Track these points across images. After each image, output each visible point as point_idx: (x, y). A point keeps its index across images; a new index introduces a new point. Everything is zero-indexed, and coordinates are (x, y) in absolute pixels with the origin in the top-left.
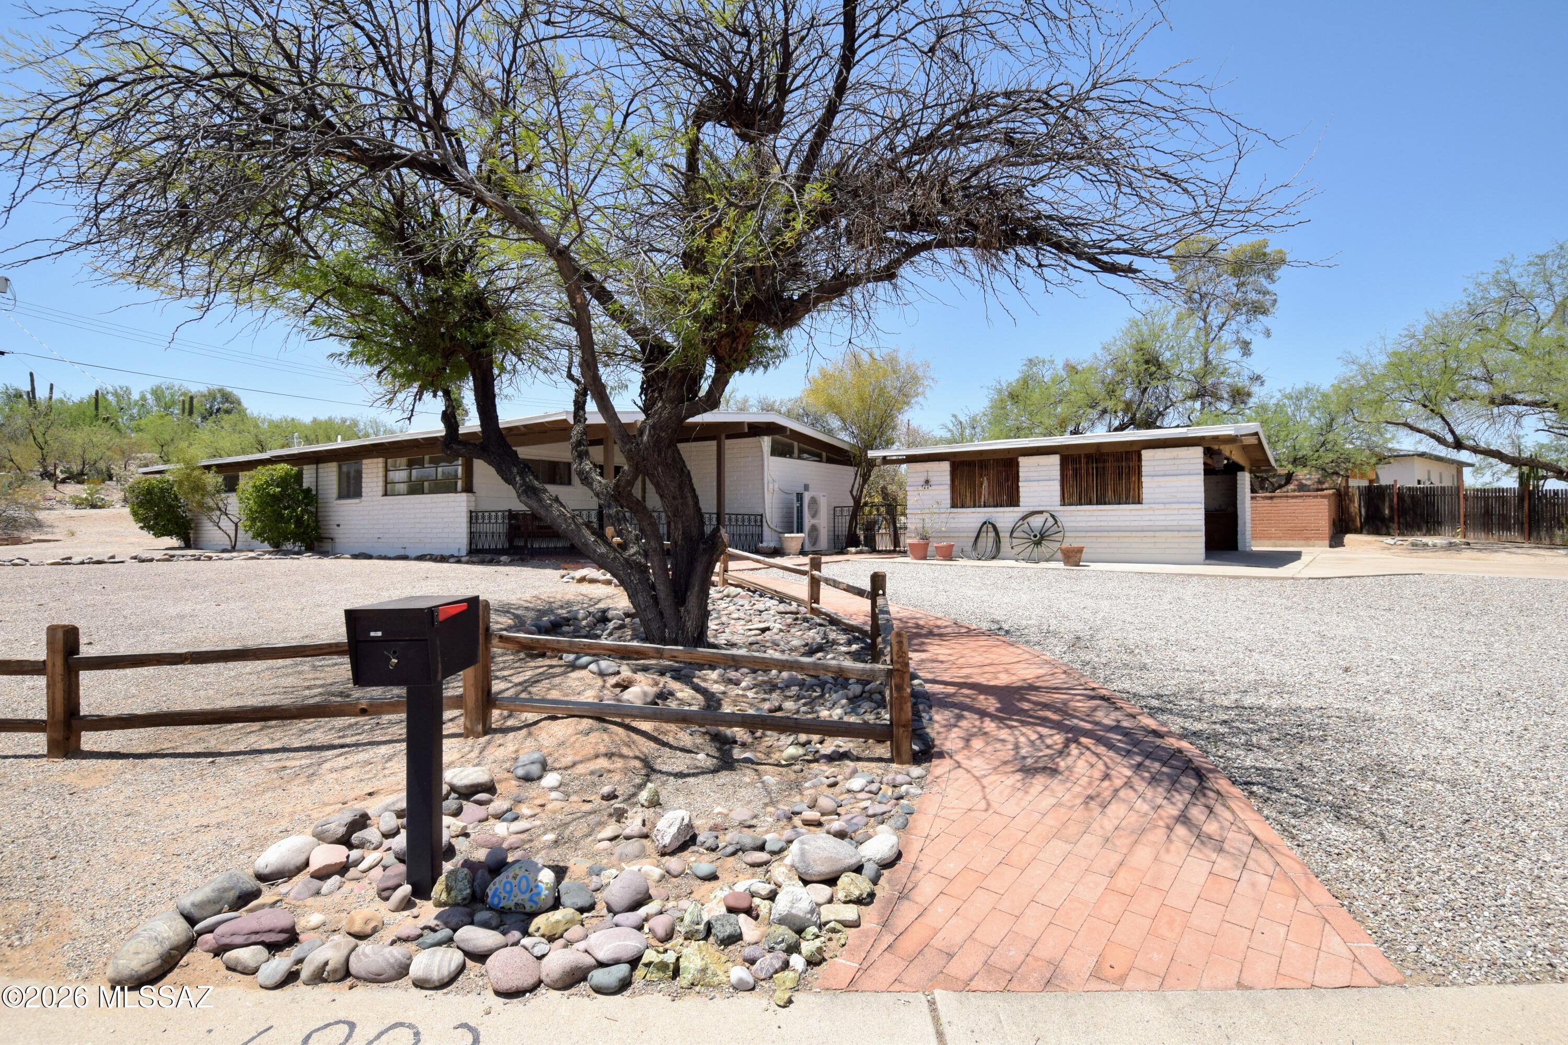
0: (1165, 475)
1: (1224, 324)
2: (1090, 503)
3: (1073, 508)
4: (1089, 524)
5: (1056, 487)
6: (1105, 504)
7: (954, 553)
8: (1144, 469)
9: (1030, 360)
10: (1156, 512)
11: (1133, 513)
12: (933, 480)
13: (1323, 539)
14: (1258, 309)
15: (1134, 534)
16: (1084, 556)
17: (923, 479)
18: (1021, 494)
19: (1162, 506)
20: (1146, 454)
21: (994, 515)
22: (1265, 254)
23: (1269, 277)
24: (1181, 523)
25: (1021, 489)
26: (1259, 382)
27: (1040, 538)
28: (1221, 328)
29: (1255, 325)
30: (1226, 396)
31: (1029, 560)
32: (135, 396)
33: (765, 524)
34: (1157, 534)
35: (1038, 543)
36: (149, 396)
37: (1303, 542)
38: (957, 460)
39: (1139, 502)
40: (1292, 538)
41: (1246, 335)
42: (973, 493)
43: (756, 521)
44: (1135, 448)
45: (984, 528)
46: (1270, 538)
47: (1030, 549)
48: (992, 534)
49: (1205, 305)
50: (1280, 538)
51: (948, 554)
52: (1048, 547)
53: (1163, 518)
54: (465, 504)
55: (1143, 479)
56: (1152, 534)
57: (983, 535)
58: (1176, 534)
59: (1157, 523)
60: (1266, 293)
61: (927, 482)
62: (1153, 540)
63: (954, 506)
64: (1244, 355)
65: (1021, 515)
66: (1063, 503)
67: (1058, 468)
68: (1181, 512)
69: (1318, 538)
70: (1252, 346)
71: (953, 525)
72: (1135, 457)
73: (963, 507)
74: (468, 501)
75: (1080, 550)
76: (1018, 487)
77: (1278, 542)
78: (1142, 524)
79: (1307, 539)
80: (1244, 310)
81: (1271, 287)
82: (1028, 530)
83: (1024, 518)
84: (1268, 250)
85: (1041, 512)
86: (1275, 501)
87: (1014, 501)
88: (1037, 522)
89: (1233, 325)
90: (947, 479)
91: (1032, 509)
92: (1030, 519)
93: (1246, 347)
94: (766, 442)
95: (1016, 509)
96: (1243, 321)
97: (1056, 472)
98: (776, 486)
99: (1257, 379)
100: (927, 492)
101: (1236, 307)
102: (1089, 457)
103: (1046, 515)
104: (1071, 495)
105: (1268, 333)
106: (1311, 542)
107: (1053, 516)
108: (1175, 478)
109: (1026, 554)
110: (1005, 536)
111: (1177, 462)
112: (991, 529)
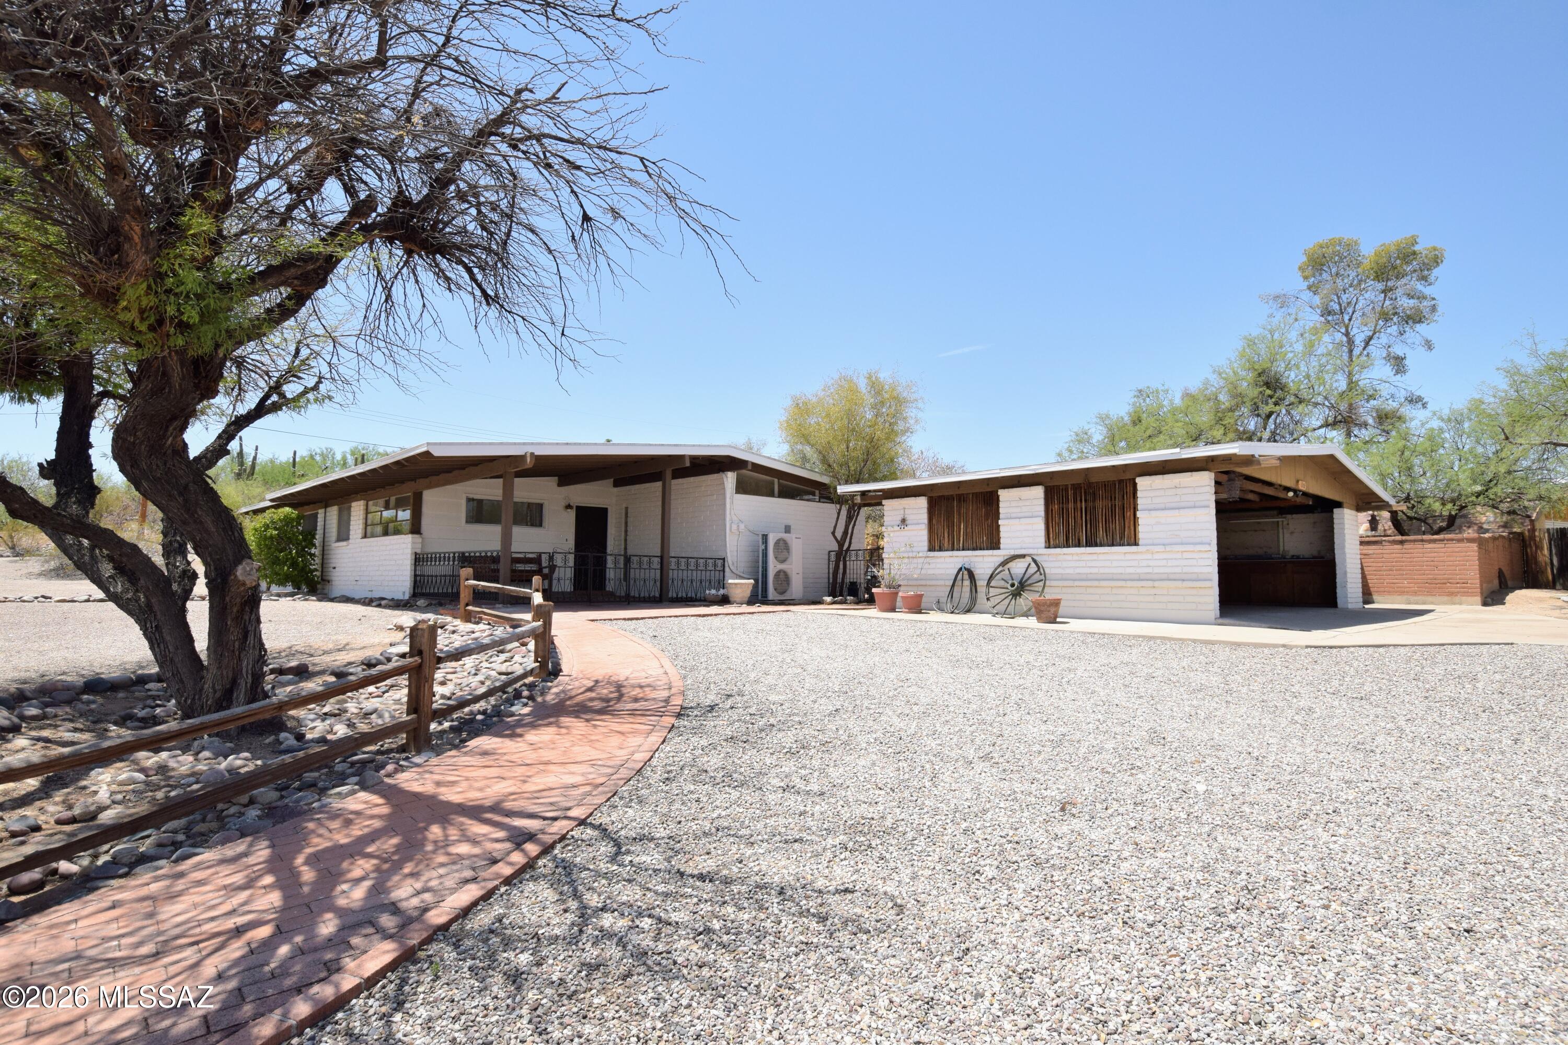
0: (1165, 509)
1: (1371, 338)
2: (1079, 545)
3: (1058, 550)
4: (1078, 571)
5: (1039, 526)
6: (1096, 545)
7: (923, 605)
8: (1139, 501)
9: (1140, 391)
10: (1156, 556)
11: (1128, 557)
12: (910, 518)
13: (1472, 594)
14: (1415, 318)
15: (1129, 584)
16: (1062, 610)
17: (900, 518)
18: (1002, 534)
19: (1161, 548)
20: (1142, 483)
21: (973, 559)
22: (1414, 253)
23: (1424, 278)
24: (1186, 570)
25: (1001, 529)
26: (1419, 405)
27: (1020, 588)
28: (1367, 342)
29: (1410, 335)
30: (1371, 421)
31: (1004, 614)
32: (338, 457)
33: (727, 569)
34: (1157, 584)
35: (1016, 594)
36: (349, 456)
37: (1446, 598)
38: (935, 494)
39: (1136, 544)
40: (1430, 593)
41: (1398, 350)
42: (951, 534)
43: (715, 565)
44: (1128, 476)
45: (960, 576)
46: (1402, 593)
47: (1007, 601)
48: (967, 583)
49: (1346, 318)
50: (1415, 593)
51: (916, 606)
52: (1027, 600)
53: (1164, 563)
54: (410, 546)
55: (1139, 514)
56: (1150, 583)
57: (959, 583)
58: (1179, 584)
59: (1156, 570)
60: (1422, 297)
61: (903, 521)
62: (1153, 591)
63: (931, 549)
64: (1397, 372)
65: (1001, 559)
66: (1048, 546)
67: (1042, 502)
68: (1186, 555)
69: (1466, 594)
70: (1407, 362)
71: (930, 572)
72: (1130, 489)
73: (940, 550)
74: (413, 543)
75: (1056, 603)
76: (998, 526)
77: (1413, 598)
78: (1139, 571)
79: (1451, 594)
80: (1395, 319)
81: (1428, 291)
82: (1008, 578)
83: (1004, 564)
84: (1417, 248)
85: (1023, 556)
86: (1407, 546)
87: (994, 543)
88: (1018, 568)
89: (1383, 339)
90: (923, 516)
91: (1012, 553)
92: (1011, 565)
93: (1399, 364)
94: (730, 479)
95: (995, 552)
96: (1395, 334)
97: (1039, 507)
98: (742, 526)
99: (1414, 400)
100: (903, 533)
101: (1386, 317)
102: (1076, 487)
103: (1029, 559)
104: (1057, 536)
105: (1429, 345)
106: (1457, 599)
107: (1035, 561)
108: (1176, 512)
109: (1001, 607)
110: (982, 584)
111: (1179, 491)
112: (966, 576)
